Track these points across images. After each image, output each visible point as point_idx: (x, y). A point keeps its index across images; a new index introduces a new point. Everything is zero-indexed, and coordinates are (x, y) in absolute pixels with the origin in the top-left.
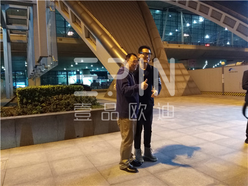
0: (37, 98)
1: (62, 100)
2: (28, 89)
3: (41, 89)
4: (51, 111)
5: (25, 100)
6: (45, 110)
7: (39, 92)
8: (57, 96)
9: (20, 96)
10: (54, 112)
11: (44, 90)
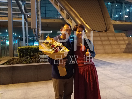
2: (24, 48)
6: (33, 61)
7: (30, 50)
11: (33, 49)
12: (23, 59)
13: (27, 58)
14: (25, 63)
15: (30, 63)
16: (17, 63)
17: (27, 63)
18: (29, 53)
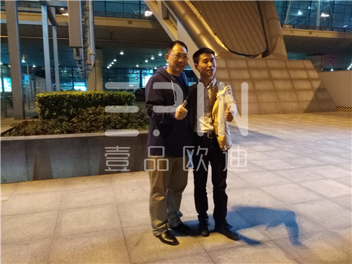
0: (65, 110)
1: (100, 113)
2: (52, 96)
3: (70, 96)
4: (82, 131)
5: (47, 112)
6: (75, 127)
7: (69, 101)
8: (93, 108)
9: (40, 105)
10: (87, 132)
11: (75, 99)
12: (52, 122)
13: (61, 121)
14: (56, 134)
15: (69, 132)
16: (37, 134)
17: (62, 132)
18: (64, 108)
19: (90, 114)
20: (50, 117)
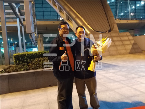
2: (20, 55)
3: (28, 54)
4: (33, 69)
9: (15, 59)
11: (30, 55)
12: (20, 66)
13: (24, 65)
14: (22, 71)
15: (27, 70)
16: (14, 71)
17: (24, 70)
18: (25, 59)
19: (37, 61)
20: (19, 64)
